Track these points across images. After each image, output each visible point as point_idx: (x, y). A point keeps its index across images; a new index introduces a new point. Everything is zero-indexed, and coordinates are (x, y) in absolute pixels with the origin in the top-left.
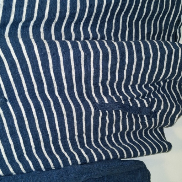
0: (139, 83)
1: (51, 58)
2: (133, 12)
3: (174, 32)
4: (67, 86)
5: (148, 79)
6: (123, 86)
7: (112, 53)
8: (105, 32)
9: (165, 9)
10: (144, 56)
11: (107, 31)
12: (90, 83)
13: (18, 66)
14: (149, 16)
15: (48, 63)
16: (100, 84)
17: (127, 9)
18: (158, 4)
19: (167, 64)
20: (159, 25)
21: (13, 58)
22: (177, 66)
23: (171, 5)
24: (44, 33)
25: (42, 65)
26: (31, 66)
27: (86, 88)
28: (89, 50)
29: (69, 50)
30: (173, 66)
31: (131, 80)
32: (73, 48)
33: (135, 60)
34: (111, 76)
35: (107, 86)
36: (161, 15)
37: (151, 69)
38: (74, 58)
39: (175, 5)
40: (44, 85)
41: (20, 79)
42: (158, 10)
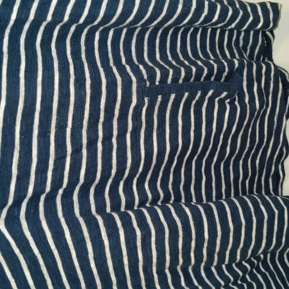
0: (227, 262)
1: (91, 246)
2: (210, 153)
3: (274, 172)
4: (117, 280)
5: (241, 256)
6: (202, 268)
7: (183, 227)
8: (170, 187)
9: (258, 143)
10: (232, 226)
11: (173, 185)
12: (152, 271)
13: (41, 262)
14: (235, 156)
15: (87, 253)
16: (167, 271)
17: (201, 152)
18: (247, 138)
19: (267, 233)
20: (251, 165)
21: (33, 253)
22: (283, 235)
23: (267, 136)
24: (79, 202)
25: (77, 256)
26: (61, 260)
27: (145, 280)
28: (148, 225)
29: (118, 229)
30: (277, 235)
31: (214, 260)
32: (123, 225)
33: (219, 233)
34: (183, 259)
35: (178, 272)
36: (253, 151)
37: (244, 243)
38: (125, 240)
39: (273, 135)
40: (80, 284)
41: (45, 281)
42: (248, 145)
